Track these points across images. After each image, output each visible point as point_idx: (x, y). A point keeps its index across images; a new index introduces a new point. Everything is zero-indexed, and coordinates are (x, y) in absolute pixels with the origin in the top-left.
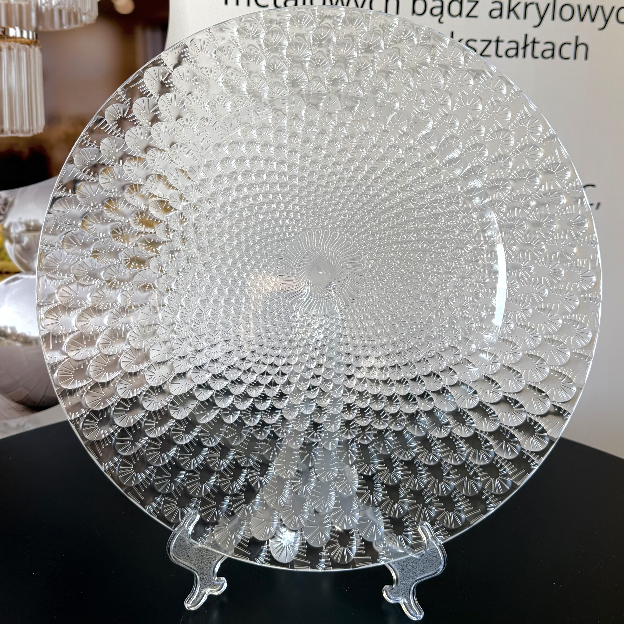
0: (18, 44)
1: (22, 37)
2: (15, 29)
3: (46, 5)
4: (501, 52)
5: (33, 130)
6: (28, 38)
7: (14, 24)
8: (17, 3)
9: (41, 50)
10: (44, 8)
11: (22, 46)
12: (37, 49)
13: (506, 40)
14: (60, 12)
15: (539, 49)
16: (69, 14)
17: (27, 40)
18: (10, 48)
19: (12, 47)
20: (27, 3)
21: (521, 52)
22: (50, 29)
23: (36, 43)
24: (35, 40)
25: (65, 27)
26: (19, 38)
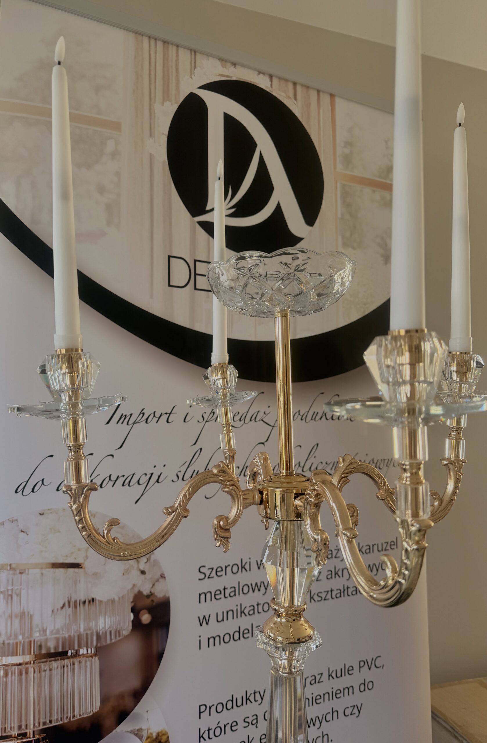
0: (85, 658)
1: (87, 653)
2: (83, 649)
3: (102, 630)
4: (334, 596)
5: (93, 711)
6: (91, 653)
7: (83, 645)
8: (85, 633)
9: (99, 659)
10: (101, 632)
11: (87, 658)
12: (97, 658)
13: (335, 590)
14: (111, 632)
15: (350, 591)
16: (116, 632)
17: (91, 655)
18: (80, 662)
19: (81, 660)
20: (91, 631)
21: (342, 594)
22: (104, 644)
23: (95, 655)
24: (95, 653)
25: (113, 641)
26: (85, 654)
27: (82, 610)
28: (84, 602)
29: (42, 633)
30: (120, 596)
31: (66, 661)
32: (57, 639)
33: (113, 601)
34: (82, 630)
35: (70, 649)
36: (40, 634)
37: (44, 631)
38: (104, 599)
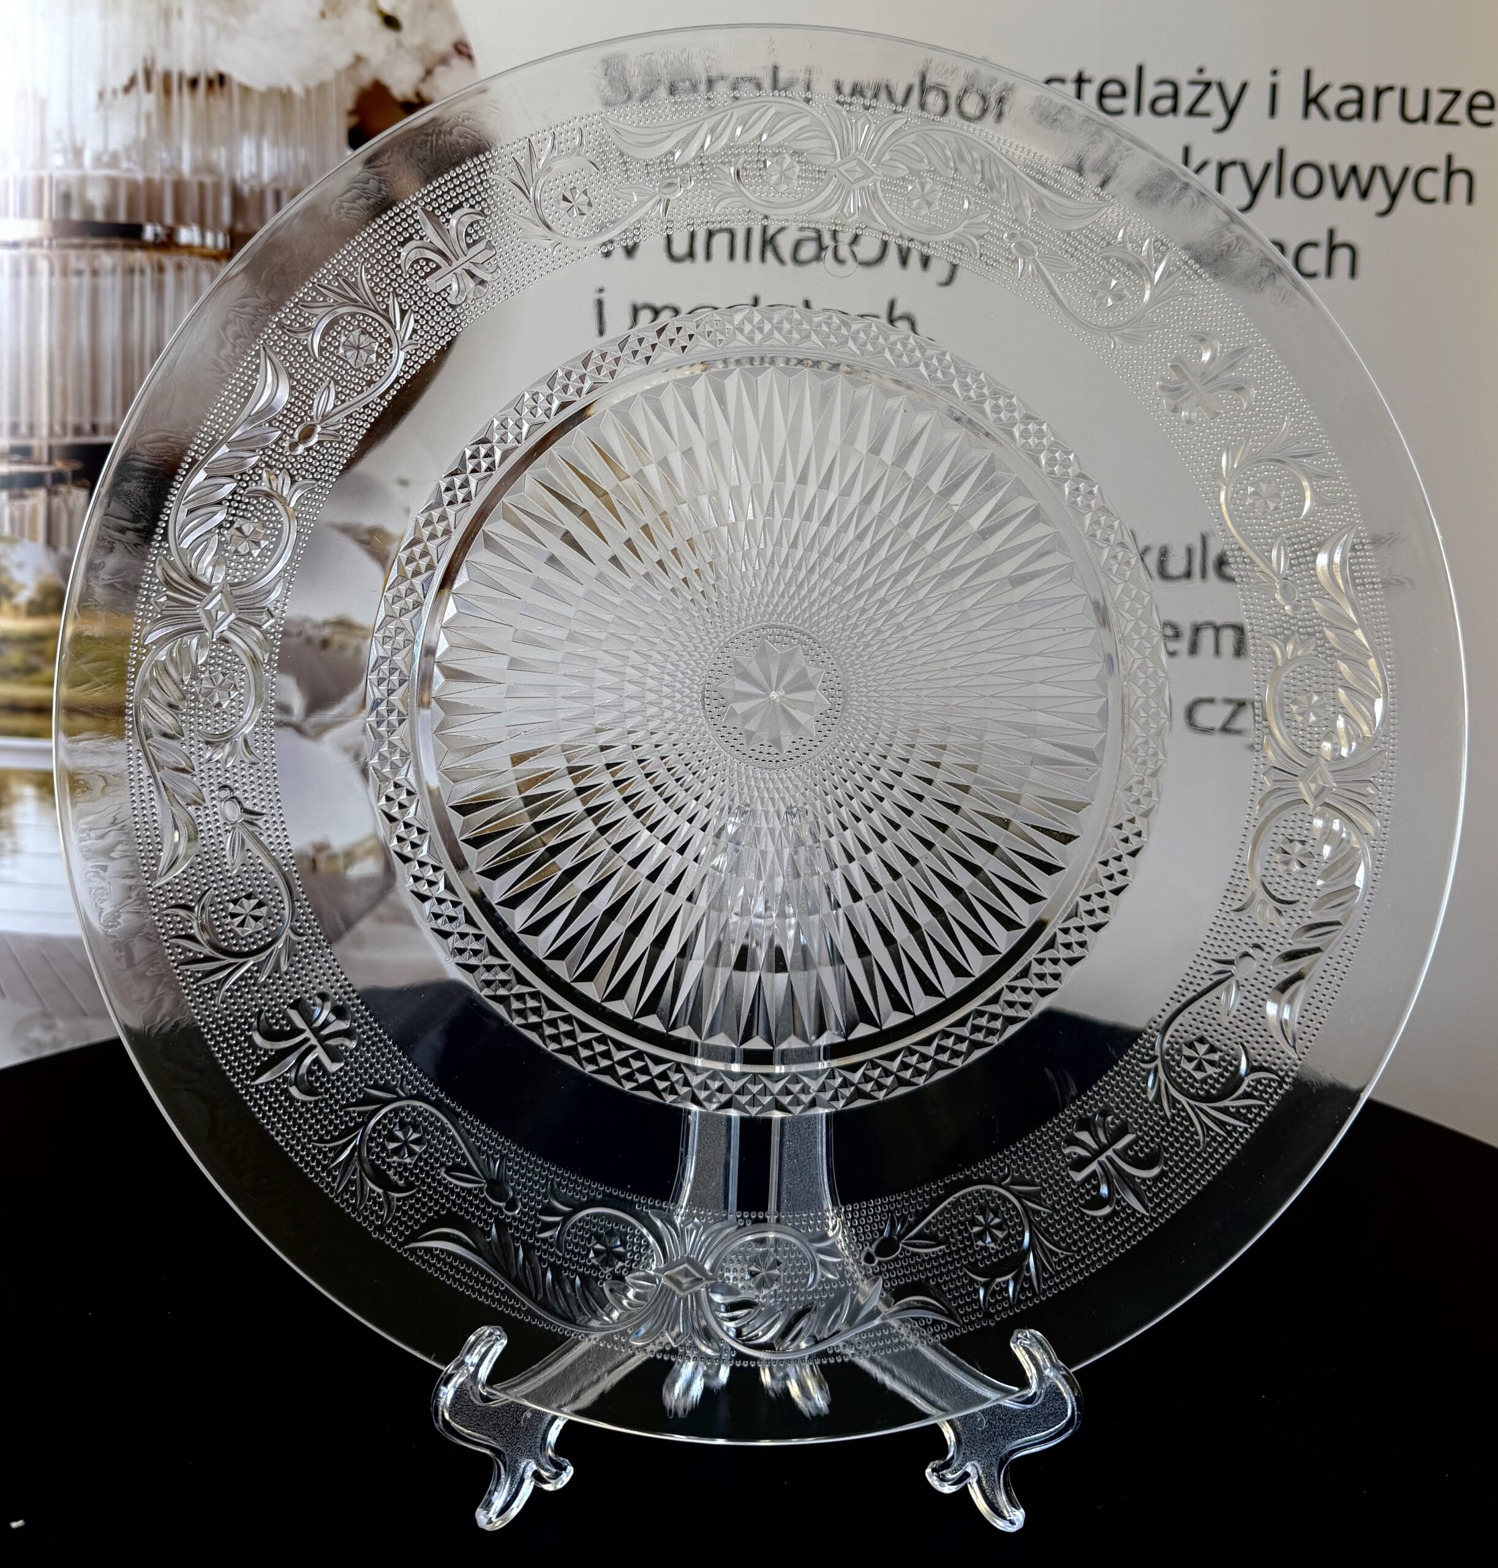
0: (196, 260)
1: (203, 245)
2: (190, 228)
3: (250, 181)
6: (216, 246)
7: (188, 219)
8: (195, 179)
10: (246, 187)
11: (203, 261)
14: (277, 192)
17: (214, 251)
18: (179, 268)
19: (184, 264)
20: (215, 180)
24: (228, 248)
26: (197, 247)
27: (185, 105)
28: (194, 83)
29: (70, 157)
30: (312, 84)
31: (139, 257)
32: (113, 183)
33: (285, 97)
34: (186, 168)
35: (150, 220)
36: (66, 159)
37: (78, 152)
38: (259, 82)
